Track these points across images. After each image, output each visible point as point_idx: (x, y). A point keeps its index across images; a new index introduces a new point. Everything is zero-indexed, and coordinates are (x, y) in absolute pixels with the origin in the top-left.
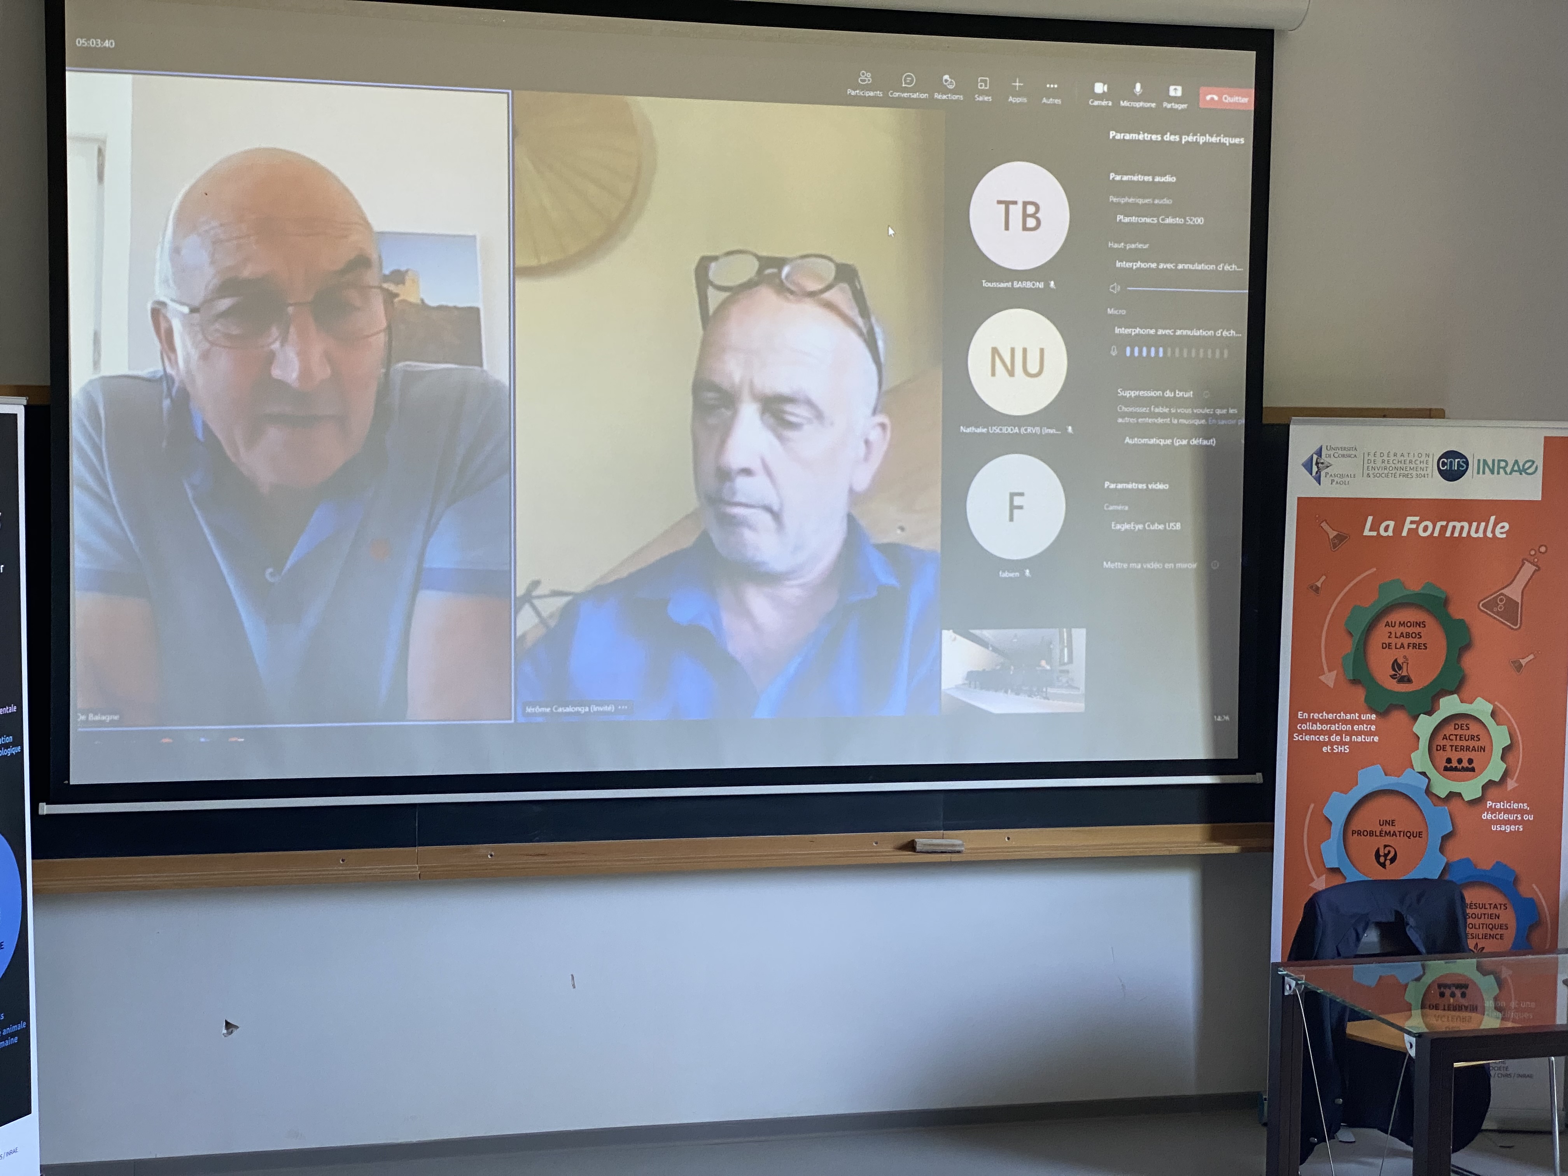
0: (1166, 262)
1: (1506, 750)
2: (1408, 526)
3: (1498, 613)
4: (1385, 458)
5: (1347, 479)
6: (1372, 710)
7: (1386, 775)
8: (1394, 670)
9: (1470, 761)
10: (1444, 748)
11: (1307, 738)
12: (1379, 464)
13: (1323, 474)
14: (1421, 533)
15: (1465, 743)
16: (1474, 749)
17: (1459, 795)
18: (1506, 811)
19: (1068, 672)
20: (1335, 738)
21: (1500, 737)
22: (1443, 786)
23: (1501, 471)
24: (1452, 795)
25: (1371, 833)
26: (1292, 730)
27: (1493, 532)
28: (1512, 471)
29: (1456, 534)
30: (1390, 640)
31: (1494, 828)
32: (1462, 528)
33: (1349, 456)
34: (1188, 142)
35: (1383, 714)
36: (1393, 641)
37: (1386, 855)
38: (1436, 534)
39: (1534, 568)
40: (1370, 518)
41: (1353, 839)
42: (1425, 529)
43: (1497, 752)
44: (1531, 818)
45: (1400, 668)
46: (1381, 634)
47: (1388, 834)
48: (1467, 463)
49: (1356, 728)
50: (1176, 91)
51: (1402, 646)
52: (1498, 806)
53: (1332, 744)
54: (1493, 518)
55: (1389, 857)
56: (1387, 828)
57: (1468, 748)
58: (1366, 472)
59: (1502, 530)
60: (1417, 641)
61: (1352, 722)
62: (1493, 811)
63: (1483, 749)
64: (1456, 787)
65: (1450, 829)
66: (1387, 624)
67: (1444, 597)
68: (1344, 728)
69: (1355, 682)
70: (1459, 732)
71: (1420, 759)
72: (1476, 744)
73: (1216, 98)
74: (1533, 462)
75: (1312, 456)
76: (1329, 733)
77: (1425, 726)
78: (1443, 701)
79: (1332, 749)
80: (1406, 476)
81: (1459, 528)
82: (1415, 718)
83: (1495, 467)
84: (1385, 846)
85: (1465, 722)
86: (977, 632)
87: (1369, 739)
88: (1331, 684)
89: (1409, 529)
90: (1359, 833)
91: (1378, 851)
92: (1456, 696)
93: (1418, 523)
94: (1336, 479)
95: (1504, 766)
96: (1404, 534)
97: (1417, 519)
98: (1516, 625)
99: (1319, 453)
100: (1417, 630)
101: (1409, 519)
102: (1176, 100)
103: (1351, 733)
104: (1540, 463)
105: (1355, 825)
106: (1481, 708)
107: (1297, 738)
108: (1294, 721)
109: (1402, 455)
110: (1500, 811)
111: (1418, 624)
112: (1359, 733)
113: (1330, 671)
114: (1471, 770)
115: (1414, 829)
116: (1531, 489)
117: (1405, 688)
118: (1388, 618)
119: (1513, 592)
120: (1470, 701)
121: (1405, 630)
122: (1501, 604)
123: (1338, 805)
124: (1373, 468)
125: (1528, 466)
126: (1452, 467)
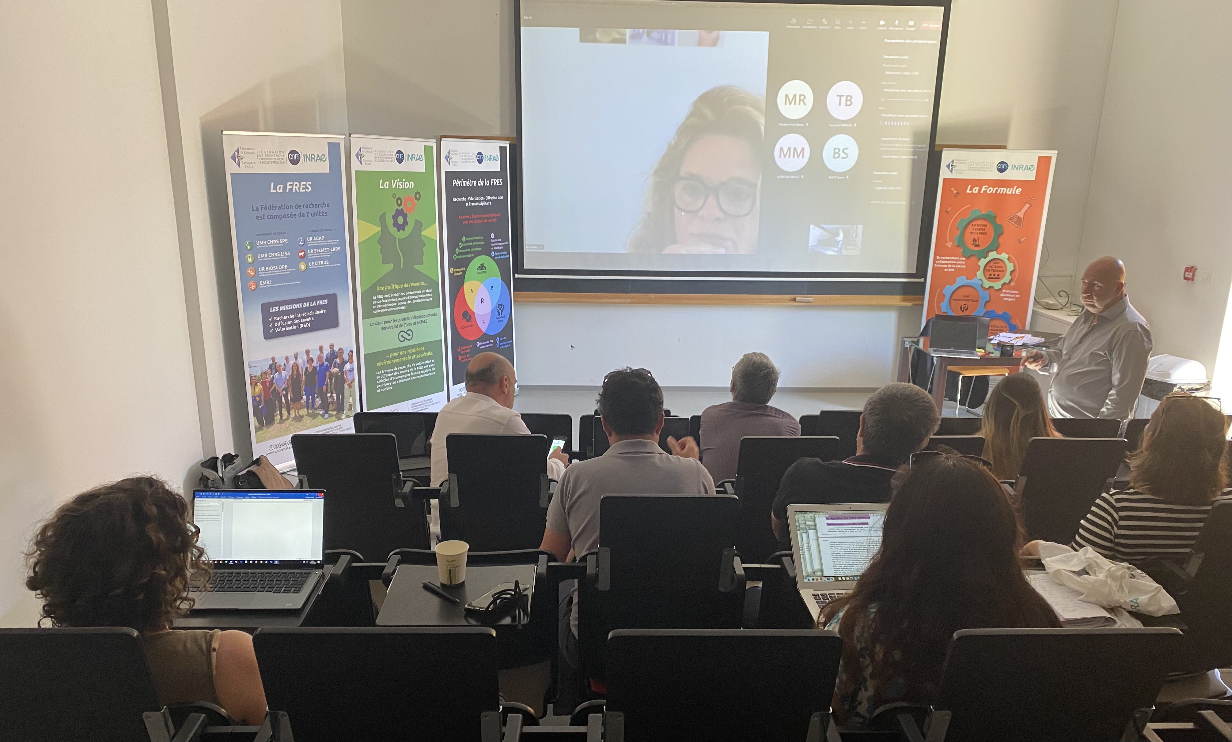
0: (903, 89)
1: (1012, 272)
2: (983, 189)
3: (1014, 222)
4: (977, 164)
5: (962, 172)
6: (964, 256)
7: (967, 279)
8: (973, 242)
9: (998, 275)
10: (989, 270)
11: (940, 266)
12: (974, 166)
13: (953, 169)
14: (988, 192)
15: (997, 269)
16: (1000, 271)
17: (993, 287)
18: (1010, 293)
19: (855, 240)
20: (949, 266)
21: (1010, 267)
22: (987, 284)
23: (1021, 169)
24: (990, 287)
25: (960, 300)
26: (934, 263)
27: (1015, 192)
28: (1025, 169)
29: (1001, 193)
30: (972, 231)
31: (1004, 299)
32: (1004, 190)
33: (964, 163)
34: (915, 43)
35: (968, 258)
36: (974, 231)
37: (964, 308)
38: (994, 192)
39: (1029, 205)
40: (970, 186)
41: (953, 302)
42: (990, 190)
43: (1008, 272)
44: (1019, 296)
45: (976, 241)
46: (970, 228)
47: (966, 300)
48: (1008, 166)
49: (958, 262)
50: (911, 23)
51: (977, 233)
52: (1007, 291)
53: (948, 268)
54: (1015, 187)
55: (966, 308)
56: (966, 298)
57: (998, 271)
58: (970, 169)
59: (1018, 191)
60: (983, 232)
61: (956, 260)
62: (1005, 293)
63: (1004, 271)
64: (992, 284)
65: (988, 299)
66: (972, 225)
67: (994, 216)
68: (953, 262)
69: (959, 246)
70: (995, 265)
71: (980, 274)
72: (1001, 269)
73: (927, 25)
76: (947, 264)
77: (983, 262)
78: (990, 254)
79: (948, 270)
80: (985, 171)
81: (1002, 190)
82: (980, 259)
83: (1019, 168)
84: (964, 305)
85: (998, 261)
86: (823, 225)
87: (962, 267)
88: (950, 247)
89: (984, 191)
90: (955, 300)
91: (961, 306)
92: (995, 252)
93: (987, 188)
94: (958, 171)
95: (1010, 277)
96: (982, 192)
97: (987, 186)
98: (1020, 226)
99: (953, 162)
100: (983, 227)
101: (984, 187)
102: (911, 27)
103: (955, 264)
104: (1036, 166)
105: (954, 297)
106: (1004, 256)
107: (936, 266)
108: (935, 259)
109: (983, 162)
110: (1007, 293)
111: (984, 225)
112: (959, 264)
113: (950, 242)
114: (998, 279)
115: (975, 299)
116: (1031, 176)
117: (977, 248)
118: (973, 223)
119: (1021, 214)
120: (1000, 254)
121: (979, 227)
122: (1016, 219)
123: (948, 290)
124: (972, 167)
125: (1031, 167)
126: (1002, 167)
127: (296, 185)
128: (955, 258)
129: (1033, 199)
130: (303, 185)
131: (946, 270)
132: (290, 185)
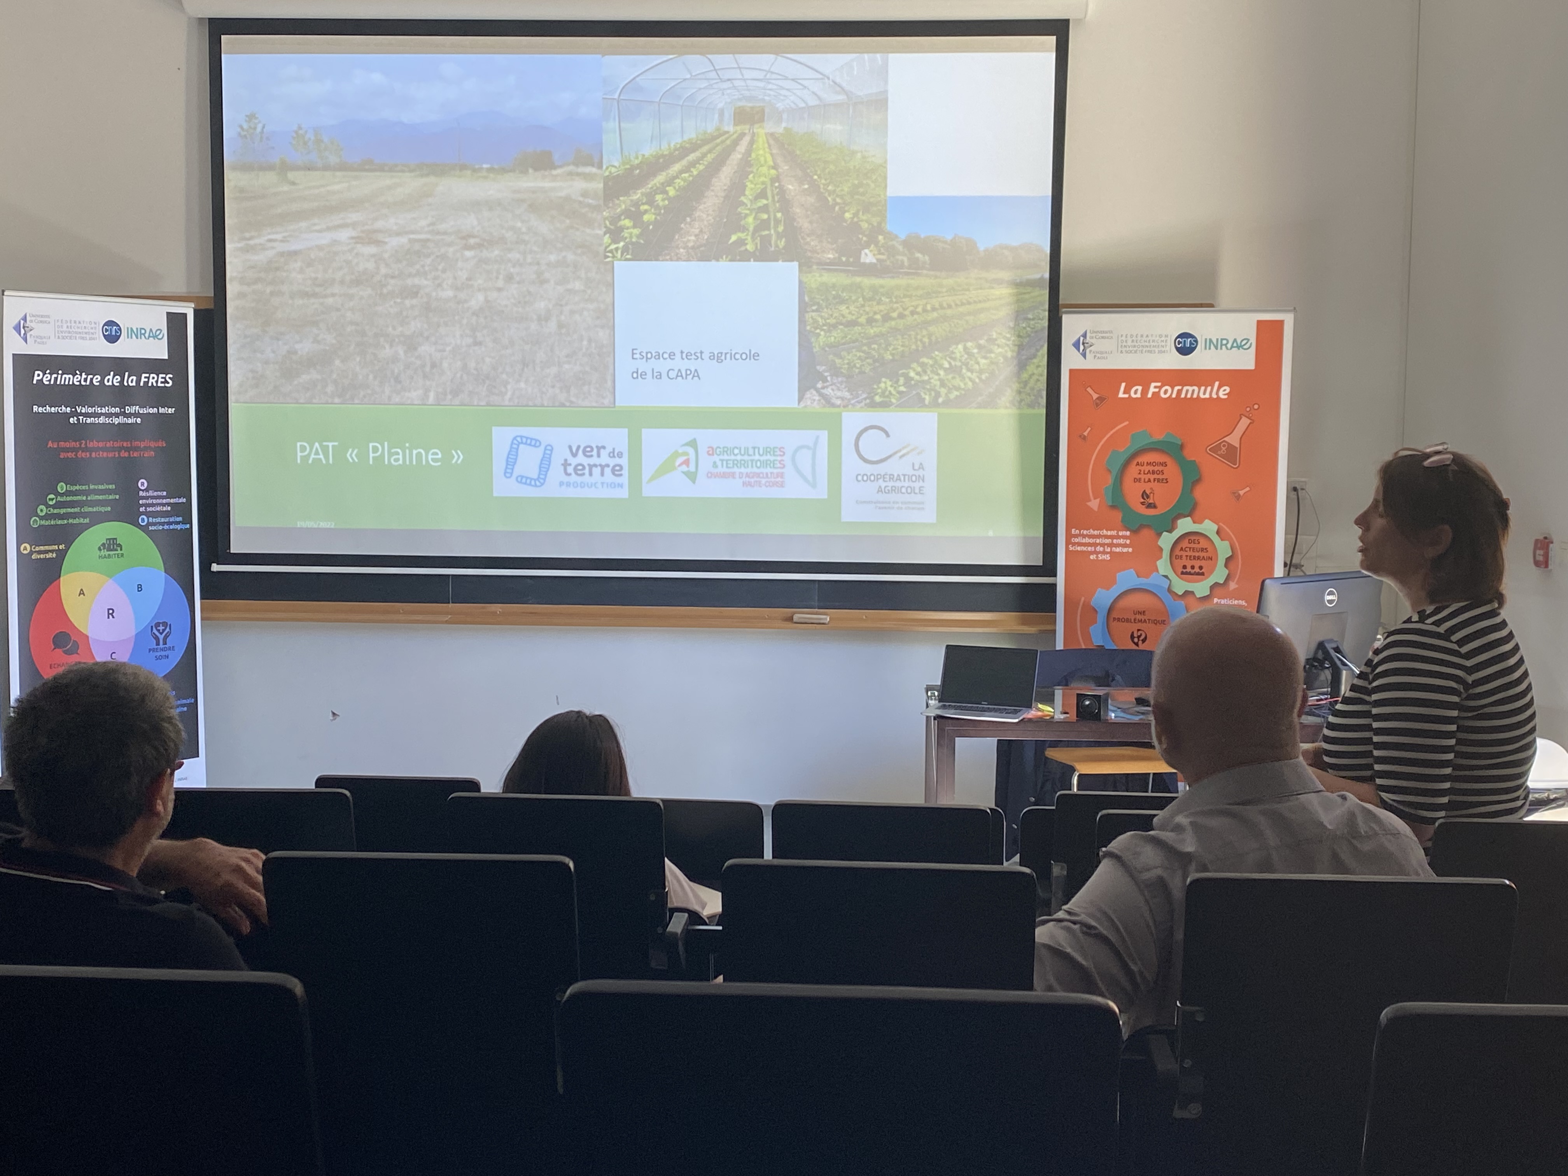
1: (1228, 560)
2: (1152, 390)
3: (1221, 456)
4: (1134, 338)
5: (1105, 355)
6: (1127, 529)
7: (1138, 577)
8: (1143, 498)
9: (1201, 568)
10: (1181, 557)
11: (1079, 548)
12: (1130, 343)
13: (1088, 351)
14: (1163, 395)
15: (1197, 554)
16: (1203, 558)
17: (1192, 593)
20: (1099, 549)
21: (1223, 549)
22: (1180, 586)
23: (1224, 347)
24: (1187, 593)
25: (1128, 620)
26: (1068, 542)
27: (1217, 393)
28: (1232, 347)
29: (1189, 396)
30: (1140, 476)
32: (1193, 391)
33: (1108, 338)
35: (1135, 532)
37: (1139, 637)
38: (1174, 396)
39: (1249, 421)
40: (1123, 385)
41: (1114, 624)
42: (1166, 392)
43: (1221, 562)
45: (1148, 497)
46: (1133, 471)
47: (1140, 621)
48: (1196, 341)
49: (1115, 541)
51: (1149, 481)
53: (1097, 553)
54: (1217, 384)
55: (1141, 638)
56: (1138, 617)
57: (1199, 558)
58: (1120, 349)
59: (1224, 393)
60: (1160, 477)
61: (1111, 537)
63: (1210, 559)
64: (1190, 587)
66: (1138, 464)
67: (1180, 443)
68: (1105, 541)
69: (1113, 507)
70: (1192, 545)
71: (1163, 566)
72: (1205, 555)
74: (1248, 340)
76: (1095, 545)
77: (1166, 541)
78: (1180, 522)
79: (1097, 557)
80: (1150, 352)
81: (1190, 391)
82: (1159, 535)
83: (1219, 344)
84: (1139, 630)
85: (1196, 538)
87: (1125, 550)
88: (1096, 508)
89: (1154, 393)
90: (1119, 620)
91: (1133, 633)
92: (1189, 518)
93: (1160, 388)
94: (1098, 355)
95: (1227, 572)
96: (1150, 395)
97: (1159, 384)
98: (1235, 464)
99: (1085, 335)
100: (1160, 468)
101: (1153, 385)
103: (1111, 545)
104: (1253, 341)
105: (1115, 615)
106: (1208, 527)
107: (1071, 548)
108: (1069, 535)
109: (1147, 336)
111: (1161, 464)
112: (1117, 545)
113: (1095, 498)
114: (1201, 574)
115: (1160, 618)
116: (1246, 360)
117: (1151, 512)
118: (1140, 460)
119: (1234, 439)
120: (1201, 522)
121: (1151, 468)
122: (1224, 449)
123: (1103, 598)
124: (1125, 346)
125: (1244, 342)
126: (1186, 345)
128: (1109, 533)
129: (1256, 407)
131: (1092, 557)
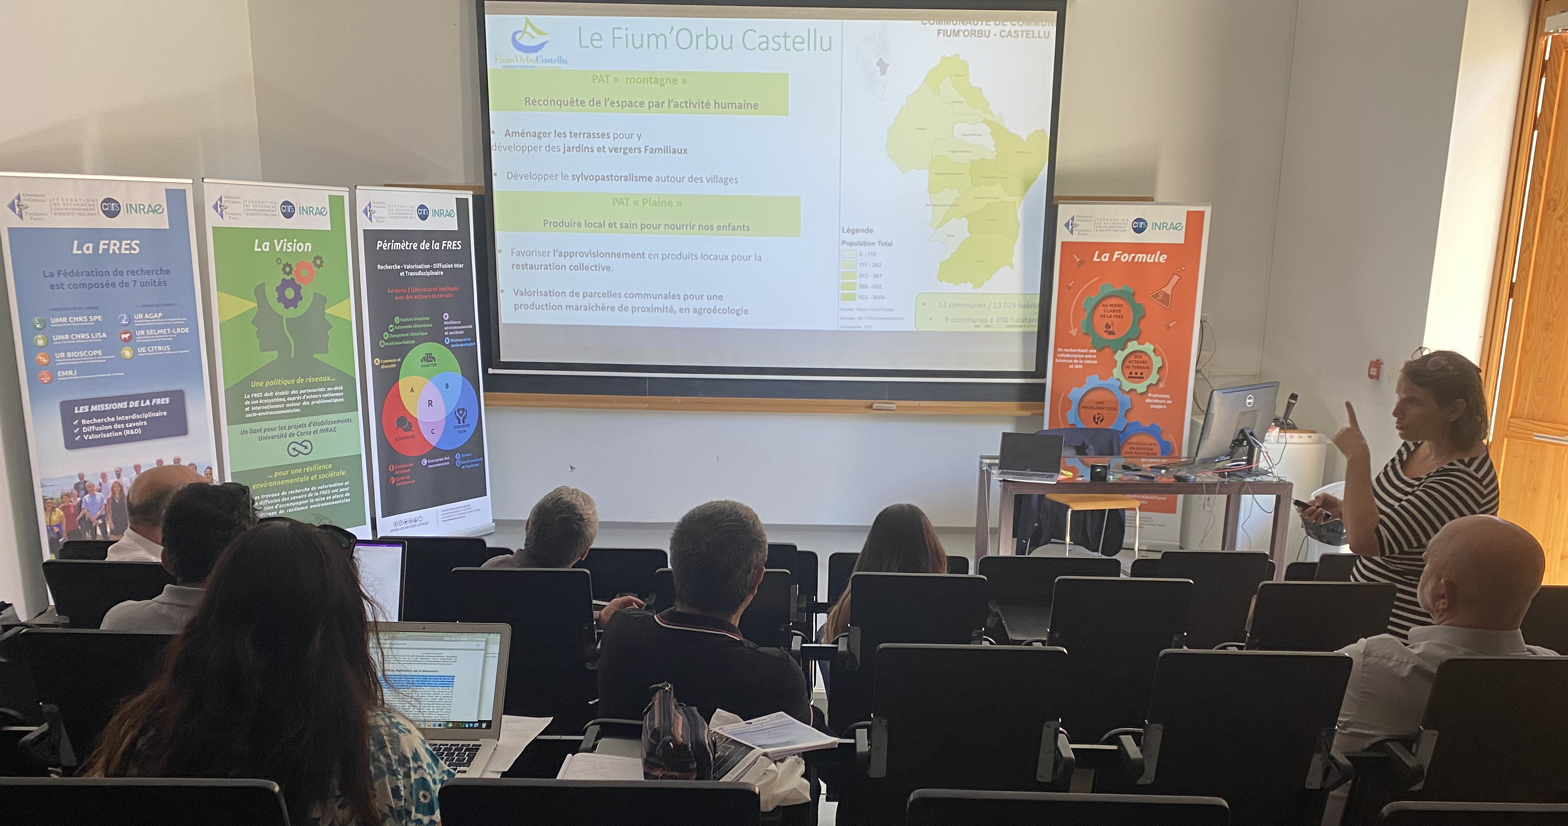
1: (1160, 369)
2: (1116, 256)
3: (1159, 300)
4: (1106, 221)
5: (1086, 232)
6: (1094, 348)
7: (1101, 379)
8: (1106, 328)
9: (1142, 374)
10: (1129, 367)
11: (1062, 361)
12: (1102, 225)
13: (1074, 229)
14: (1122, 260)
15: (1139, 365)
16: (1144, 368)
17: (1135, 390)
18: (1158, 398)
20: (1076, 361)
21: (1157, 362)
22: (1127, 385)
23: (1164, 228)
24: (1131, 390)
25: (1092, 408)
26: (1055, 357)
27: (1159, 259)
28: (1170, 228)
29: (1140, 261)
30: (1105, 314)
31: (1152, 407)
32: (1143, 257)
33: (1089, 221)
35: (1100, 349)
37: (1098, 418)
38: (1130, 260)
39: (1179, 278)
40: (1097, 253)
41: (1083, 410)
42: (1125, 258)
43: (1155, 370)
44: (1170, 402)
45: (1109, 327)
46: (1101, 310)
47: (1100, 408)
48: (1147, 224)
49: (1086, 356)
51: (1111, 316)
52: (1155, 396)
53: (1074, 364)
54: (1159, 252)
55: (1100, 419)
56: (1100, 405)
57: (1141, 367)
58: (1096, 229)
59: (1163, 259)
60: (1118, 314)
61: (1084, 353)
62: (1151, 398)
63: (1148, 368)
64: (1134, 386)
65: (1130, 407)
66: (1104, 305)
67: (1132, 291)
68: (1080, 356)
69: (1086, 333)
70: (1137, 359)
71: (1117, 372)
72: (1145, 365)
74: (1181, 224)
75: (1069, 221)
76: (1073, 359)
77: (1120, 356)
78: (1130, 344)
79: (1074, 367)
80: (1116, 231)
81: (1141, 257)
82: (1116, 352)
83: (1162, 226)
85: (1140, 354)
87: (1092, 362)
88: (1075, 335)
89: (1117, 258)
90: (1086, 407)
91: (1095, 416)
92: (1136, 341)
93: (1121, 255)
94: (1080, 232)
95: (1158, 376)
96: (1114, 260)
97: (1121, 252)
98: (1167, 306)
99: (1073, 219)
100: (1119, 308)
101: (1117, 253)
103: (1083, 359)
104: (1184, 224)
105: (1084, 404)
106: (1148, 347)
107: (1057, 361)
108: (1056, 353)
109: (1114, 220)
110: (1155, 398)
111: (1119, 306)
112: (1088, 359)
113: (1074, 328)
114: (1142, 378)
115: (1113, 406)
116: (1178, 237)
117: (1111, 337)
118: (1105, 303)
119: (1168, 290)
120: (1143, 344)
121: (1113, 308)
122: (1161, 296)
123: (1076, 393)
124: (1100, 227)
125: (1178, 225)
126: (1139, 227)
127: (115, 245)
128: (1083, 351)
129: (1184, 268)
130: (126, 244)
131: (1070, 367)
132: (104, 244)
